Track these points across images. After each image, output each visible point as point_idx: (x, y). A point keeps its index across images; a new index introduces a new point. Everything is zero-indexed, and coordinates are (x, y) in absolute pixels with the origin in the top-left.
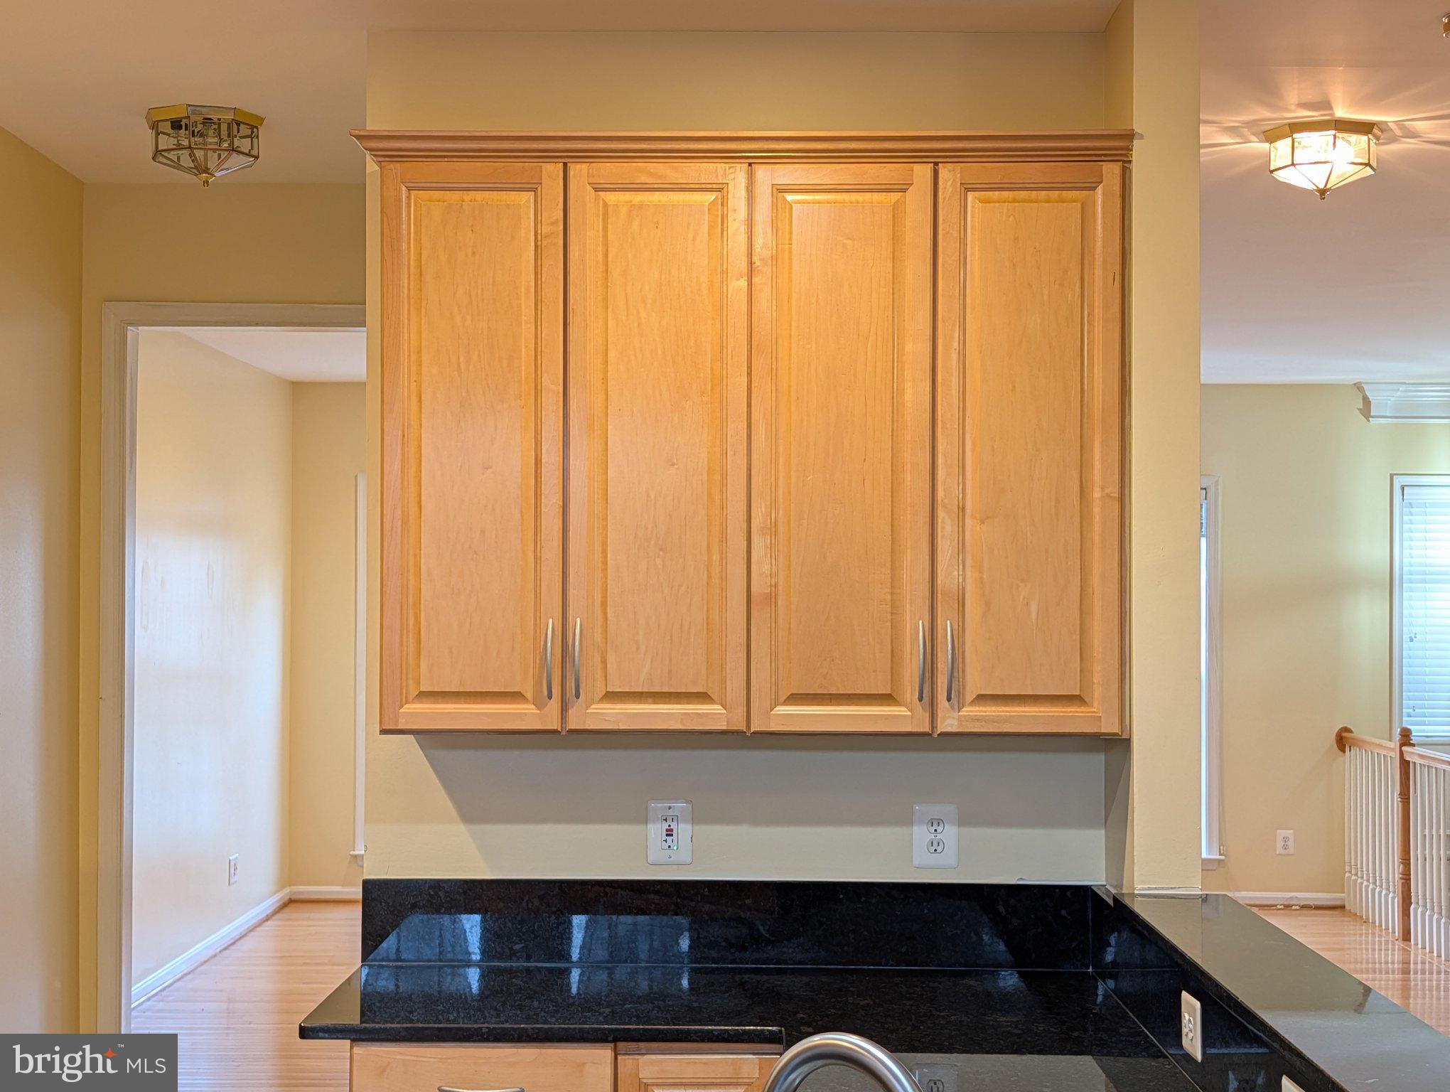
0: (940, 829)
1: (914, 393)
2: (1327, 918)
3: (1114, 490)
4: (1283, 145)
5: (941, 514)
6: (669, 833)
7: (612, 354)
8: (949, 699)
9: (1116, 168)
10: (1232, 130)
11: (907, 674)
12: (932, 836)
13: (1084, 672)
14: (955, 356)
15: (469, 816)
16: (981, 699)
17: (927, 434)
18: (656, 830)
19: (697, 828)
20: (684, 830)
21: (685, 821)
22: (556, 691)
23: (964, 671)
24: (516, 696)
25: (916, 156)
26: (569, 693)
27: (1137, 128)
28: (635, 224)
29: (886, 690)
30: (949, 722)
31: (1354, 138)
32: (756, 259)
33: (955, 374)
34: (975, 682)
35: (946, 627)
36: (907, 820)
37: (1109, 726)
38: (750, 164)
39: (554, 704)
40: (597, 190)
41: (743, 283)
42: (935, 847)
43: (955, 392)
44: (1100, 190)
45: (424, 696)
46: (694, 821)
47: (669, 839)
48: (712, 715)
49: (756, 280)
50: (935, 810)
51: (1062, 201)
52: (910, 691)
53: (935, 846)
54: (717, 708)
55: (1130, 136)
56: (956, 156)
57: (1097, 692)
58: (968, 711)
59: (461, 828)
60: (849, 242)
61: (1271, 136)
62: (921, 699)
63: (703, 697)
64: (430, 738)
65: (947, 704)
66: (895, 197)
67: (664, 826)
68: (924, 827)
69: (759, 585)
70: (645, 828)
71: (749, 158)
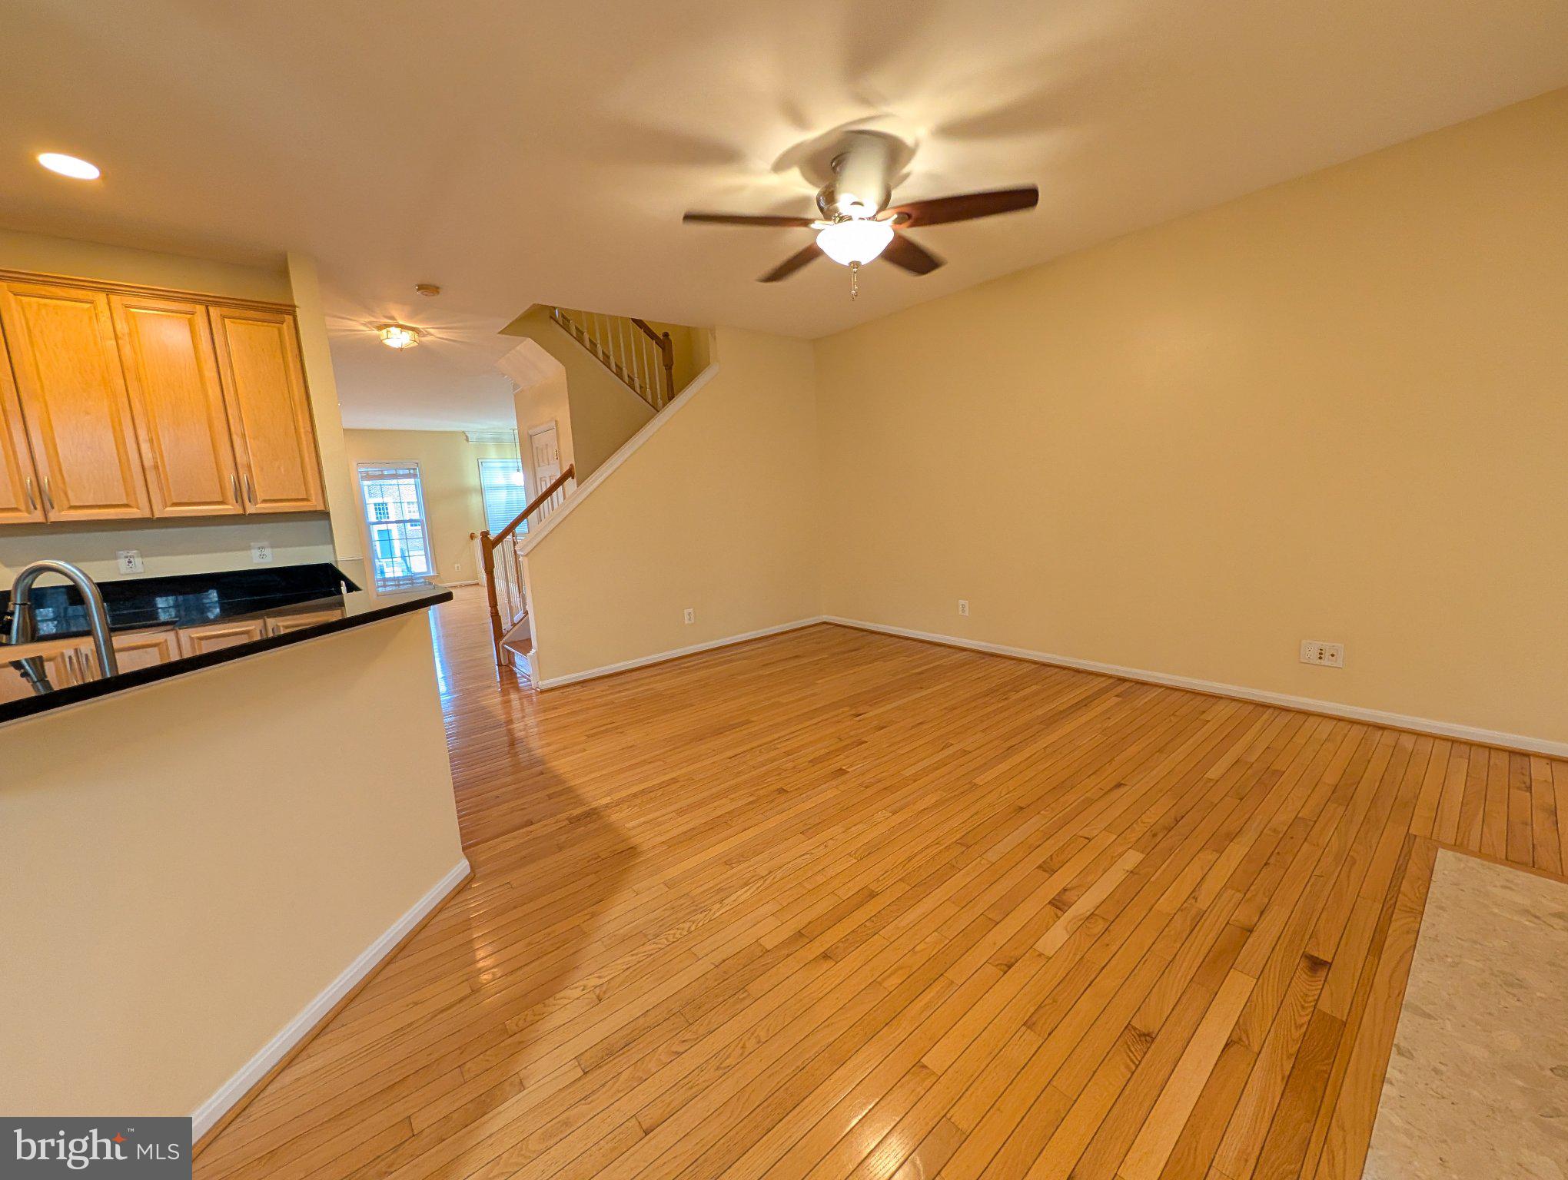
0: (263, 550)
1: (213, 391)
2: (474, 588)
3: (309, 429)
4: (384, 331)
5: (234, 437)
6: (130, 562)
8: (250, 501)
9: (289, 318)
10: (364, 325)
11: (229, 494)
12: (260, 553)
13: (307, 490)
14: (230, 379)
16: (265, 501)
17: (221, 404)
18: (123, 562)
19: (146, 560)
20: (137, 560)
21: (138, 557)
22: (39, 507)
23: (255, 492)
24: (15, 509)
25: (200, 302)
26: (47, 507)
27: (296, 303)
29: (223, 500)
30: (251, 509)
31: (410, 332)
32: (118, 333)
33: (231, 386)
34: (260, 495)
35: (244, 478)
36: (249, 548)
37: (320, 507)
38: (107, 295)
39: (40, 512)
40: (15, 294)
41: (113, 342)
42: (262, 556)
43: (231, 389)
44: (285, 324)
46: (141, 556)
47: (130, 565)
48: (132, 513)
49: (120, 342)
50: (260, 544)
51: (267, 326)
52: (232, 500)
54: (135, 510)
55: (294, 306)
56: (217, 304)
57: (313, 497)
58: (258, 505)
61: (380, 328)
62: (237, 502)
63: (125, 505)
65: (249, 504)
66: (189, 316)
67: (127, 559)
68: (256, 550)
69: (148, 463)
70: (116, 561)
71: (106, 291)
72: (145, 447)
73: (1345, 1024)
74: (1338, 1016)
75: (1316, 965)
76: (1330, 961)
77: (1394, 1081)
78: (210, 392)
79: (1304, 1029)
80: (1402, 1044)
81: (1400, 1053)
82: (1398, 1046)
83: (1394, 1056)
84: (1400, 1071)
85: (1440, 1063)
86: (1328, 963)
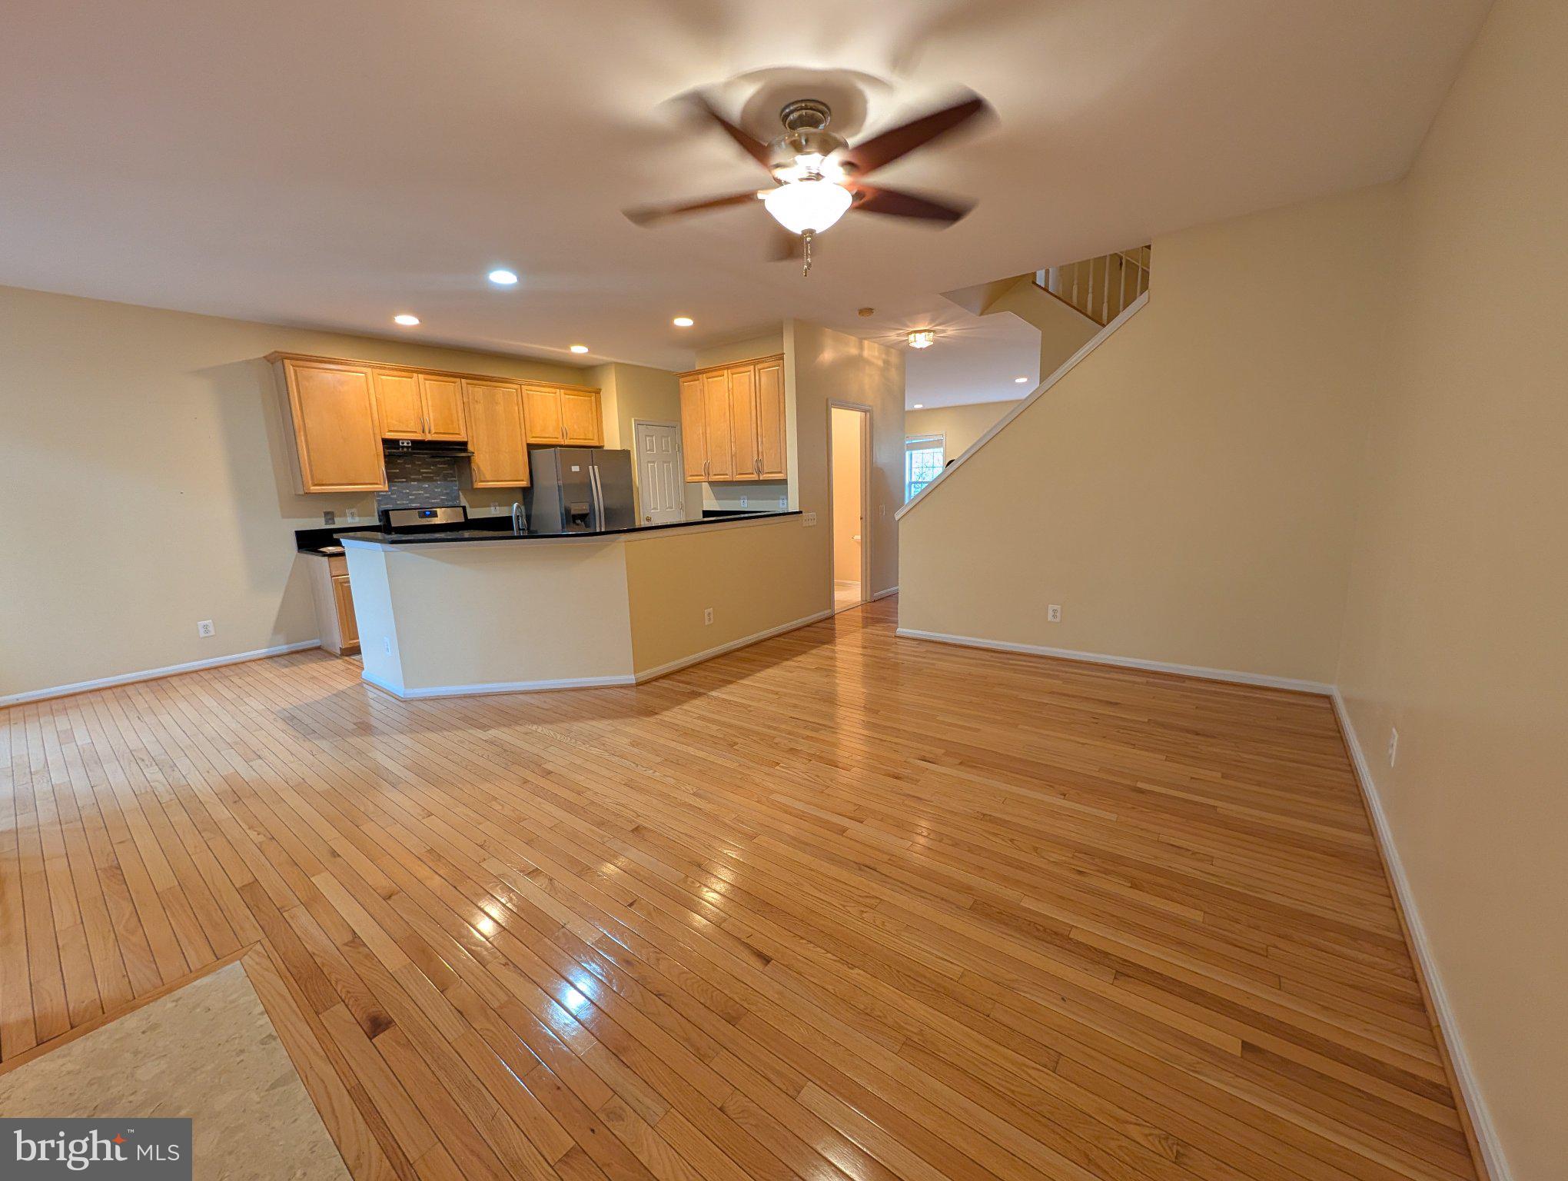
6: (744, 502)
7: (711, 411)
10: (897, 336)
18: (742, 501)
20: (746, 501)
22: (707, 474)
23: (763, 467)
24: (702, 476)
25: (751, 364)
26: (709, 474)
28: (713, 384)
29: (752, 472)
33: (760, 408)
34: (766, 470)
39: (706, 477)
40: (707, 379)
41: (728, 395)
45: (690, 476)
46: (748, 499)
48: (728, 478)
52: (755, 472)
57: (783, 471)
58: (764, 476)
59: (715, 501)
60: (742, 384)
62: (757, 473)
65: (761, 474)
69: (733, 453)
70: (740, 501)
71: (728, 368)
72: (733, 445)
73: (317, 1013)
74: (325, 1014)
75: (377, 1025)
76: (373, 1040)
77: (261, 1017)
78: (753, 414)
79: (333, 983)
80: (274, 1043)
81: (270, 1036)
82: (274, 1039)
83: (272, 1030)
84: (261, 1026)
85: (242, 1060)
86: (375, 1036)
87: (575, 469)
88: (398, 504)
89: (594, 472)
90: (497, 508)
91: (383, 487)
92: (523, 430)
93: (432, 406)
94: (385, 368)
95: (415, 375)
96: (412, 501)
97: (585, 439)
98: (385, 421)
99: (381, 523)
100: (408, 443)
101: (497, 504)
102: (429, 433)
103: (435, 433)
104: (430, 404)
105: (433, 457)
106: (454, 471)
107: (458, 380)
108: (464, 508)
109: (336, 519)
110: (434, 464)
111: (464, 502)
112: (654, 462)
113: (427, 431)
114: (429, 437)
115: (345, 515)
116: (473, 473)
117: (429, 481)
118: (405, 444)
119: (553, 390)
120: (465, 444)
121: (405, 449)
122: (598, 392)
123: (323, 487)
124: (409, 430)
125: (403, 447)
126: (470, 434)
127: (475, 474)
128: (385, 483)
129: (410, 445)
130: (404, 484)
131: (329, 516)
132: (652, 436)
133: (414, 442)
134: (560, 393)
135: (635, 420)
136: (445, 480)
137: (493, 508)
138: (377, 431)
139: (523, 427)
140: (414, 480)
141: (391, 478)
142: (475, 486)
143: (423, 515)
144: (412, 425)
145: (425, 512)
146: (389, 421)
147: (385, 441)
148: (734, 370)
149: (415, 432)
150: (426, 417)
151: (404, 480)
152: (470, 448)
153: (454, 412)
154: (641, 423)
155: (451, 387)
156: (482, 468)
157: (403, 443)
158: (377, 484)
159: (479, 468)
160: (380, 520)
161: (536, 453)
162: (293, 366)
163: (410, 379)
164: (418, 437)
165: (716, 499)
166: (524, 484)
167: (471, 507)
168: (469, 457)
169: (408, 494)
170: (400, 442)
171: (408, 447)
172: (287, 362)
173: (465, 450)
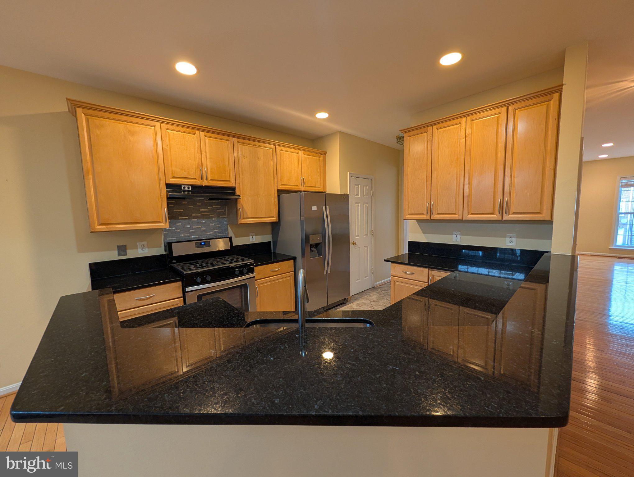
0: (512, 239)
1: (501, 154)
5: (506, 177)
6: (456, 237)
7: (440, 157)
11: (496, 209)
12: (510, 240)
13: (541, 207)
15: (424, 232)
16: (514, 213)
17: (503, 160)
18: (454, 236)
20: (459, 236)
22: (429, 213)
23: (510, 208)
24: (423, 214)
25: (503, 106)
26: (431, 213)
28: (444, 133)
29: (492, 212)
30: (506, 218)
32: (467, 134)
33: (511, 149)
34: (513, 209)
35: (506, 199)
36: (505, 237)
37: (548, 218)
39: (429, 216)
40: (437, 129)
41: (464, 140)
44: (552, 102)
45: (409, 214)
46: (461, 235)
48: (456, 217)
49: (466, 138)
50: (511, 235)
51: (542, 105)
52: (497, 212)
53: (511, 241)
55: (562, 85)
56: (514, 103)
57: (544, 211)
58: (511, 216)
59: (423, 234)
60: (486, 127)
62: (499, 213)
63: (455, 214)
64: (418, 221)
65: (505, 214)
66: (498, 115)
67: (456, 236)
68: (508, 238)
69: (466, 194)
70: (452, 236)
71: (466, 116)
72: (466, 187)
78: (499, 155)
87: (314, 208)
88: (180, 237)
89: (326, 210)
90: (254, 237)
91: (164, 224)
92: (276, 180)
93: (210, 158)
94: (172, 124)
95: (197, 132)
96: (192, 234)
97: (315, 187)
98: (170, 168)
99: (167, 253)
100: (189, 188)
101: (254, 234)
102: (206, 179)
103: (211, 180)
104: (208, 156)
105: (210, 199)
106: (225, 210)
107: (231, 138)
108: (231, 239)
109: (128, 251)
110: (211, 205)
111: (231, 234)
112: (358, 203)
113: (204, 178)
114: (206, 183)
115: (136, 247)
116: (239, 212)
117: (206, 218)
118: (186, 189)
119: (297, 151)
120: (234, 189)
121: (186, 193)
122: (324, 154)
123: (108, 226)
124: (190, 177)
125: (184, 191)
126: (238, 181)
127: (240, 212)
128: (166, 221)
129: (190, 189)
130: (187, 220)
131: (122, 249)
132: (359, 185)
133: (193, 187)
134: (301, 153)
135: (350, 174)
136: (218, 217)
137: (251, 237)
138: (162, 177)
139: (276, 178)
140: (195, 217)
141: (172, 216)
142: (240, 222)
143: (199, 245)
144: (193, 173)
145: (201, 243)
146: (173, 168)
147: (168, 186)
148: (475, 116)
149: (195, 179)
150: (204, 167)
151: (187, 218)
152: (237, 192)
153: (227, 163)
154: (353, 176)
155: (225, 144)
156: (245, 207)
157: (184, 188)
158: (159, 222)
159: (243, 208)
160: (165, 250)
161: (284, 196)
162: (85, 115)
163: (194, 135)
164: (197, 182)
165: (423, 233)
166: (274, 219)
167: (236, 237)
168: (236, 199)
169: (190, 228)
170: (183, 186)
171: (188, 191)
172: (79, 110)
173: (234, 194)
